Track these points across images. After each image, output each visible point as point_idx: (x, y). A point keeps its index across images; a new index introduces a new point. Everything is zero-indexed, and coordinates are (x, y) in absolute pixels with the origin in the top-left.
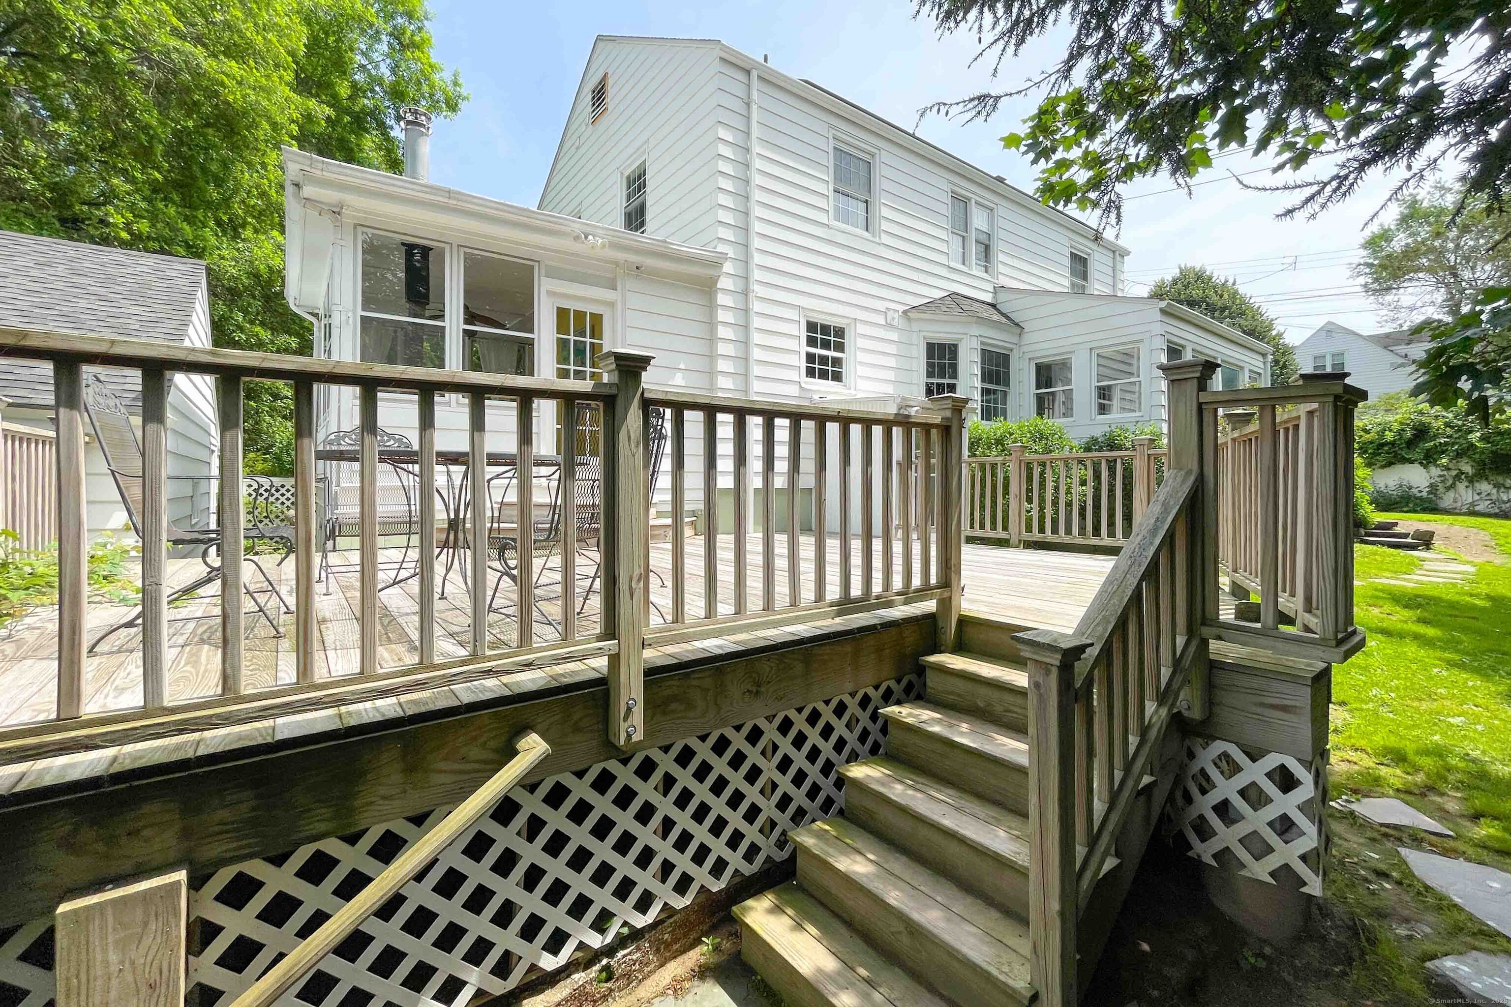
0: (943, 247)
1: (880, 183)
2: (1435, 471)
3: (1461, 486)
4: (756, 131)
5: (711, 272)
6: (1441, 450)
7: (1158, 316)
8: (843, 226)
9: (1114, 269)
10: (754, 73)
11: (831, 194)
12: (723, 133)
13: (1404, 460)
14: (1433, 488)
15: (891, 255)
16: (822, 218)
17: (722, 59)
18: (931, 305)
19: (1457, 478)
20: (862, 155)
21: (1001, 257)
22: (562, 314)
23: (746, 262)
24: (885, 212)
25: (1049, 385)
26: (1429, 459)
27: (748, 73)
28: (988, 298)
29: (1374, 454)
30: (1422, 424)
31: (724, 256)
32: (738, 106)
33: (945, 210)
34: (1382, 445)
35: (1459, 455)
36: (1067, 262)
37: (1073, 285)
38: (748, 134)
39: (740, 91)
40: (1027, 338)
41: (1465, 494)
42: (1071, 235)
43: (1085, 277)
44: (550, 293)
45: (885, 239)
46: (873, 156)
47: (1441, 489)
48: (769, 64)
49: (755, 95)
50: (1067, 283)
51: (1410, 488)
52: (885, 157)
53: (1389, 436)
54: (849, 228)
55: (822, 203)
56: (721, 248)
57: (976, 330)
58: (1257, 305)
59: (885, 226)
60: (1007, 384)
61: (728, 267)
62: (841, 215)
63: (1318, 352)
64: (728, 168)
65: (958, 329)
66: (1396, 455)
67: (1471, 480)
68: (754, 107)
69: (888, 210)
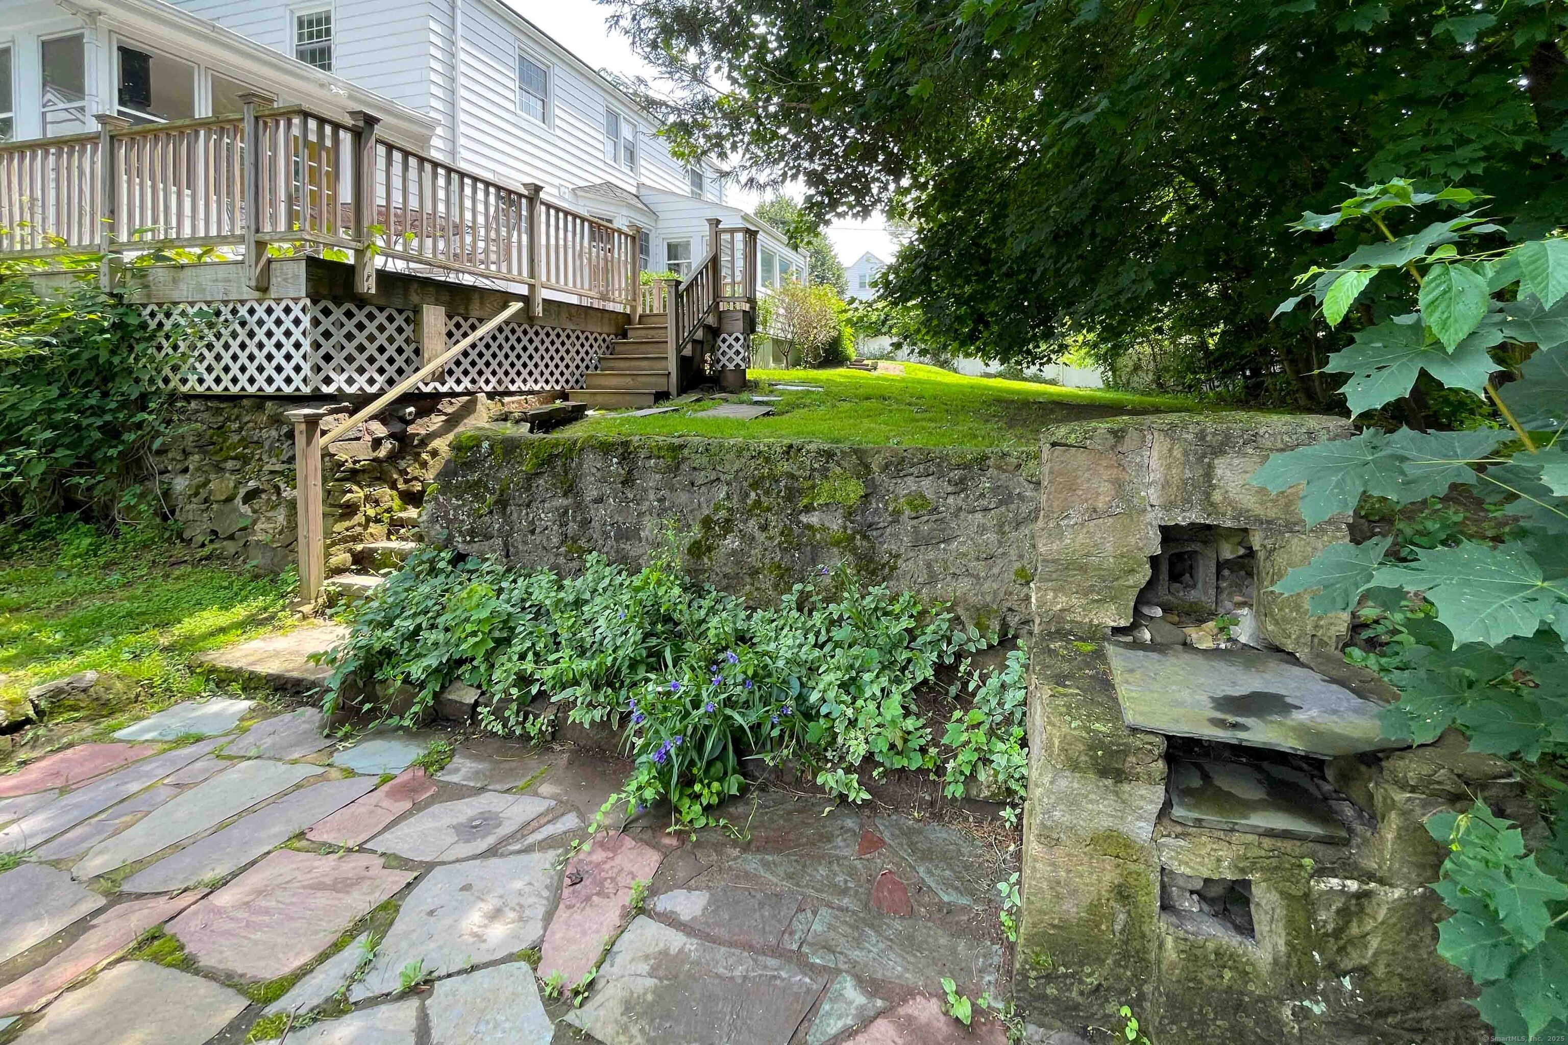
0: (601, 147)
1: (554, 89)
4: (460, 30)
5: (424, 131)
8: (526, 116)
11: (517, 90)
12: (433, 25)
15: (561, 144)
16: (510, 106)
18: (593, 188)
20: (539, 65)
21: (642, 162)
23: (453, 129)
24: (558, 111)
25: (676, 258)
28: (633, 190)
31: (439, 123)
33: (603, 120)
36: (688, 175)
37: (693, 192)
38: (453, 31)
40: (661, 224)
43: (701, 188)
45: (558, 132)
46: (547, 67)
50: (688, 189)
52: (557, 69)
54: (530, 118)
55: (511, 95)
56: (433, 114)
57: (625, 212)
59: (558, 122)
60: (647, 254)
61: (439, 131)
62: (526, 109)
64: (439, 55)
65: (612, 208)
68: (459, 12)
69: (558, 110)
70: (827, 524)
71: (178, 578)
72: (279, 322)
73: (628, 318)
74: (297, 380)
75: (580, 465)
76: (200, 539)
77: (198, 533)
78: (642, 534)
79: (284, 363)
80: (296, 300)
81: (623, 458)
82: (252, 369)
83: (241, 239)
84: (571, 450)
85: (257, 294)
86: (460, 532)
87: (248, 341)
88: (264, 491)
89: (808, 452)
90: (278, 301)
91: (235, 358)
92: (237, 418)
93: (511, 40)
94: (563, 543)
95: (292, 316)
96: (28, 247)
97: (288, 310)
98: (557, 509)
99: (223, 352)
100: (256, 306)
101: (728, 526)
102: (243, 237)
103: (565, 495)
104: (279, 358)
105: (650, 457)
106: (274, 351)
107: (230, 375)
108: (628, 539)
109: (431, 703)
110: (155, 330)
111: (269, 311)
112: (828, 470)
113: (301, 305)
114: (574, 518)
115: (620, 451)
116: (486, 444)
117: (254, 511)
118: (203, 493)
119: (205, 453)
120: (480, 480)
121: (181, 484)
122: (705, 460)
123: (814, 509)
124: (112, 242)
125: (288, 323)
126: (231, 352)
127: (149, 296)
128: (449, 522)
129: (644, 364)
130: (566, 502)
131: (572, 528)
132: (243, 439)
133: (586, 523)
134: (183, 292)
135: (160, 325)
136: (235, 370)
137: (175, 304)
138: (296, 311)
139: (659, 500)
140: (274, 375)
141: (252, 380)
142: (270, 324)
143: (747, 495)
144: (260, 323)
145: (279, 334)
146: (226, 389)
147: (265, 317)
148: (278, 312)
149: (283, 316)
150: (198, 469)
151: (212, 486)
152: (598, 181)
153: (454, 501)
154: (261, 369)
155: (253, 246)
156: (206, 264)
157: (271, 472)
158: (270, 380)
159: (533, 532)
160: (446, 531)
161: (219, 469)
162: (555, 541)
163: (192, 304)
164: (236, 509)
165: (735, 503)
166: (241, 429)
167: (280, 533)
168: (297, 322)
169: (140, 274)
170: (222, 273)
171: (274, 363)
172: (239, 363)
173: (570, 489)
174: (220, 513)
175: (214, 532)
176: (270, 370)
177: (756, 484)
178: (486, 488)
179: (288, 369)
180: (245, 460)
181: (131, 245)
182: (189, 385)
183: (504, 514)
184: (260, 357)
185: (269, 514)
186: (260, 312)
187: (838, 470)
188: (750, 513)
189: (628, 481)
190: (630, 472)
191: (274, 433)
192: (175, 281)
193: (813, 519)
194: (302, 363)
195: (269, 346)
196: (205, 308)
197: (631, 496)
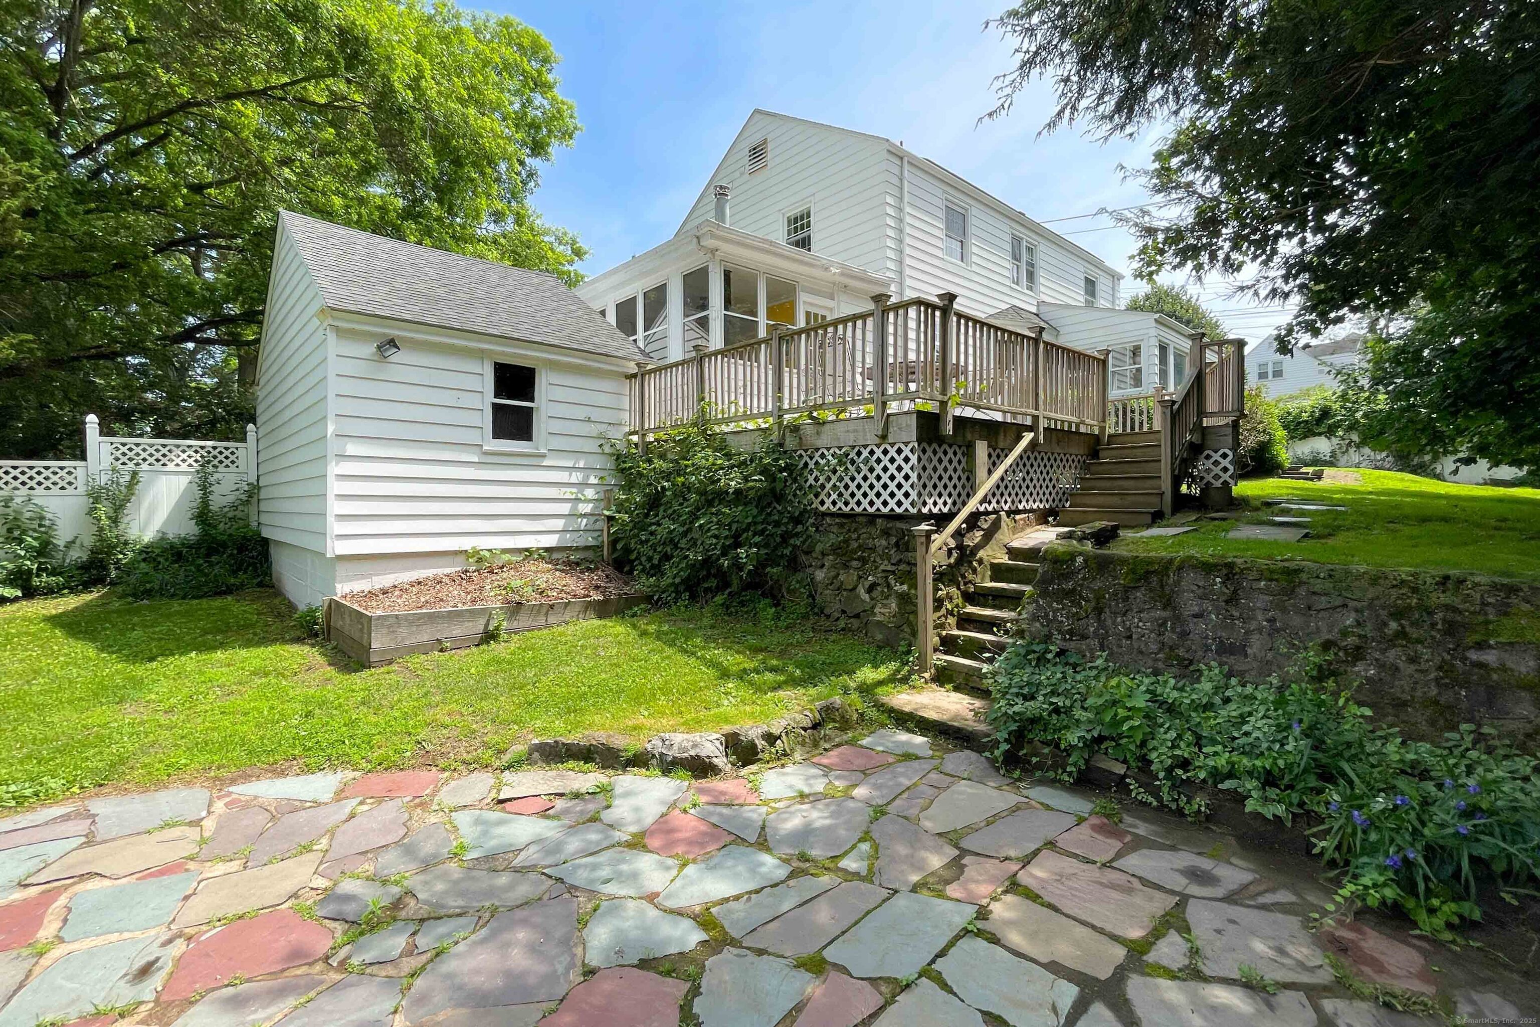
0: (1007, 274)
1: (972, 230)
2: (1335, 441)
3: (1352, 450)
4: (906, 200)
6: (1337, 425)
7: (1154, 324)
8: (949, 258)
9: (1113, 289)
10: (906, 159)
11: (944, 237)
12: (888, 200)
13: (1315, 434)
14: (1333, 454)
15: (977, 278)
16: (939, 253)
17: (889, 151)
18: (1000, 314)
19: (1349, 445)
20: (960, 210)
21: (1042, 280)
22: (808, 314)
24: (975, 249)
26: (1330, 432)
27: (902, 158)
28: (1034, 310)
29: (1295, 430)
30: (1326, 407)
31: (893, 280)
32: (896, 181)
33: (1009, 247)
34: (1299, 423)
35: (1350, 428)
36: (1083, 284)
37: (1086, 300)
38: (901, 199)
39: (896, 170)
41: (1354, 456)
42: (1087, 265)
43: (1094, 295)
44: (804, 302)
45: (975, 268)
46: (966, 210)
47: (1339, 455)
48: (904, 147)
49: (906, 173)
50: (1082, 300)
51: (1318, 453)
52: (974, 211)
53: (1305, 416)
54: (954, 260)
55: (940, 244)
56: (889, 274)
58: (1214, 320)
59: (975, 259)
61: (893, 288)
62: (947, 250)
63: (1263, 361)
64: (893, 223)
66: (1310, 430)
67: (1358, 446)
68: (904, 181)
69: (975, 247)
70: (1509, 664)
71: (833, 642)
72: (892, 460)
73: (1097, 439)
74: (906, 504)
75: (1177, 583)
76: (837, 615)
77: (834, 609)
78: (1249, 651)
79: (896, 491)
80: (906, 444)
81: (1227, 578)
82: (872, 495)
83: (872, 401)
84: (1167, 568)
85: (878, 441)
86: (1060, 632)
87: (869, 475)
88: (879, 585)
89: (1476, 585)
90: (892, 445)
91: (859, 487)
92: (855, 530)
93: (939, 193)
94: (1160, 650)
95: (903, 456)
96: (726, 416)
97: (899, 451)
98: (1156, 620)
99: (850, 483)
100: (875, 449)
101: (1357, 654)
102: (872, 399)
103: (1164, 608)
104: (892, 486)
105: (1259, 580)
106: (889, 482)
107: (856, 499)
108: (1232, 654)
109: (1083, 767)
110: (802, 469)
111: (885, 452)
112: (1508, 605)
113: (910, 446)
114: (1173, 630)
115: (1224, 571)
116: (1080, 559)
117: (872, 599)
118: (837, 584)
119: (838, 555)
120: (1074, 589)
121: (820, 575)
122: (1328, 585)
123: (1490, 647)
124: (780, 409)
125: (899, 460)
126: (856, 483)
127: (800, 444)
128: (1050, 621)
129: (1131, 483)
130: (1165, 614)
131: (1170, 637)
132: (860, 547)
133: (1184, 635)
134: (823, 441)
135: (806, 464)
136: (859, 495)
137: (817, 450)
138: (906, 451)
139: (1268, 621)
140: (889, 499)
141: (871, 503)
142: (885, 461)
143: (1385, 624)
144: (879, 461)
145: (892, 469)
146: (852, 509)
147: (882, 457)
148: (892, 452)
149: (896, 456)
150: (833, 566)
151: (841, 578)
152: (1004, 307)
153: (1055, 605)
154: (878, 495)
155: (880, 404)
156: (841, 420)
157: (884, 571)
158: (885, 503)
159: (1130, 637)
160: (1046, 629)
161: (846, 566)
162: (1154, 647)
163: (828, 449)
164: (858, 596)
165: (1369, 630)
166: (858, 538)
167: (894, 617)
168: (907, 460)
169: (795, 429)
170: (852, 426)
171: (889, 491)
172: (862, 491)
173: (1168, 603)
174: (848, 598)
175: (844, 612)
176: (885, 495)
177: (1398, 614)
178: (1081, 597)
179: (899, 495)
180: (864, 561)
181: (791, 410)
182: (825, 507)
183: (1099, 619)
184: (878, 486)
185: (885, 602)
186: (878, 453)
187: (1526, 607)
188: (1392, 641)
189: (1233, 600)
190: (1235, 591)
191: (884, 542)
192: (818, 433)
193: (1490, 657)
194: (910, 491)
195: (885, 478)
196: (838, 452)
197: (1236, 614)
